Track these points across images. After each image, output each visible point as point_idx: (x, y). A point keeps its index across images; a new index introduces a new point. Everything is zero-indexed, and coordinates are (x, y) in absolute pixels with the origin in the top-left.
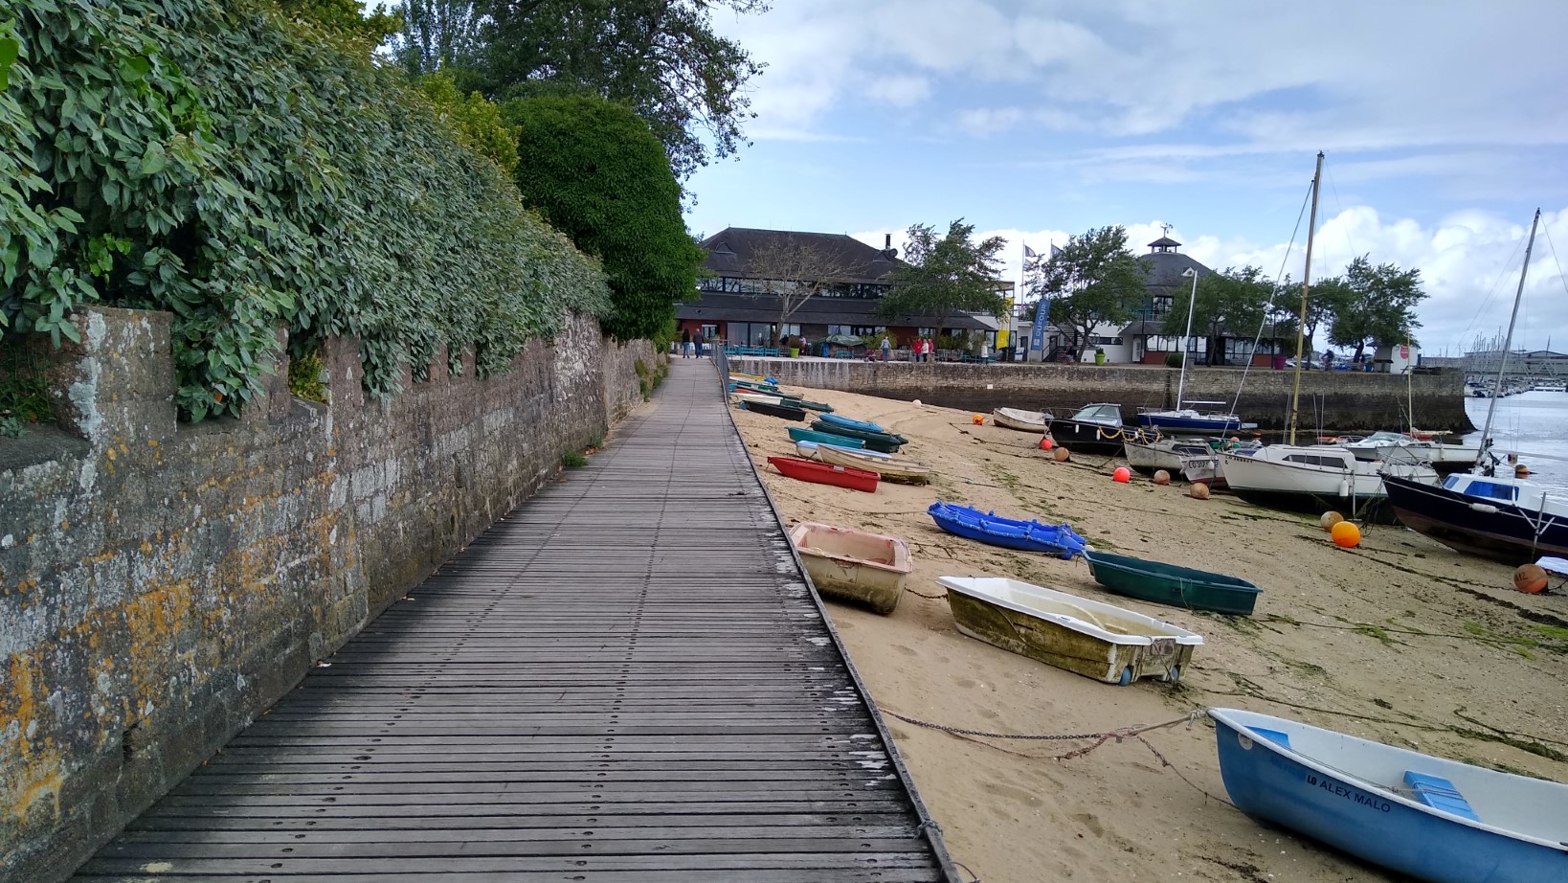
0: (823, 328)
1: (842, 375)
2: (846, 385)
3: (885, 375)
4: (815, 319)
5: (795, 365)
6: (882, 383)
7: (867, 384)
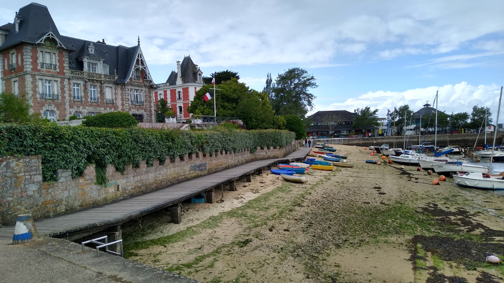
0: (340, 132)
1: (341, 142)
2: (342, 144)
3: (351, 141)
4: (338, 130)
5: (331, 140)
6: (350, 142)
7: (347, 143)
